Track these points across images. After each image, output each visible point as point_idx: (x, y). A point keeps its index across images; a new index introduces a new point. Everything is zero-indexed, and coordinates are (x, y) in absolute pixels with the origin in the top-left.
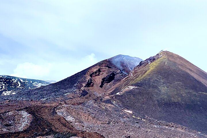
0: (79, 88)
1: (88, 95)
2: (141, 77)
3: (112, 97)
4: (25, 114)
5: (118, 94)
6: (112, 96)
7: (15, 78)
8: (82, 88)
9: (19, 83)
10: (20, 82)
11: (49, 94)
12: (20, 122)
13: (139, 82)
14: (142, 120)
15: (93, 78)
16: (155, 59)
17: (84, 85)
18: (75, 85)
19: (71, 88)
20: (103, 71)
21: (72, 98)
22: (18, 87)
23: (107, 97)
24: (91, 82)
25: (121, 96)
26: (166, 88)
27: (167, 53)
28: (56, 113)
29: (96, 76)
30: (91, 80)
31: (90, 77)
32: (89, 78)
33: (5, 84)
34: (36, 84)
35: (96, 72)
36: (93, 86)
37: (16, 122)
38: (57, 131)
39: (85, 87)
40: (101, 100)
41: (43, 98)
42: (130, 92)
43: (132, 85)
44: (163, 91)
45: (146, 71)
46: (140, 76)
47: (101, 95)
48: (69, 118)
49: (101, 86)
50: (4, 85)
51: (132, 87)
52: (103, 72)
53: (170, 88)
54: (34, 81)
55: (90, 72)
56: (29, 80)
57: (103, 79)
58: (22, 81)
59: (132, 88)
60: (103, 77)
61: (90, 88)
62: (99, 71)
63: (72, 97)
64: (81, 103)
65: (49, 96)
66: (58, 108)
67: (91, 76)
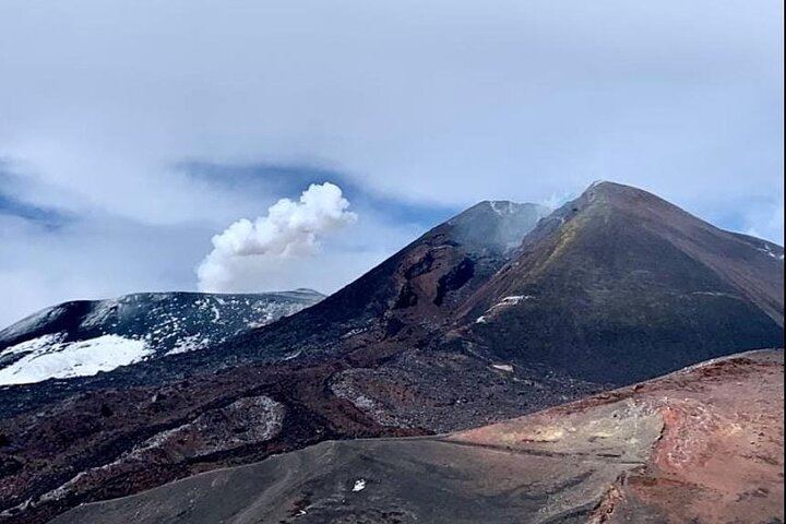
0: (380, 315)
1: (404, 331)
2: (541, 266)
3: (466, 331)
4: (267, 402)
5: (480, 319)
6: (466, 327)
7: (202, 296)
8: (388, 314)
9: (214, 309)
10: (218, 306)
11: (303, 337)
12: (262, 421)
13: (534, 282)
14: (536, 385)
15: (416, 280)
16: (575, 210)
17: (391, 303)
18: (369, 307)
19: (358, 315)
20: (439, 258)
21: (363, 347)
22: (214, 321)
23: (452, 334)
24: (411, 294)
25: (489, 325)
26: (606, 291)
27: (609, 189)
28: (332, 392)
29: (422, 273)
30: (409, 288)
31: (406, 281)
32: (401, 283)
33: (180, 317)
34: (262, 307)
35: (420, 265)
36: (415, 303)
37: (253, 421)
38: (340, 431)
39: (394, 309)
40: (438, 341)
41: (291, 350)
42: (511, 311)
43: (516, 293)
44: (598, 301)
45: (552, 249)
46: (537, 264)
47: (438, 326)
48: (363, 402)
49: (438, 302)
50: (175, 319)
51: (516, 297)
52: (441, 261)
53: (616, 289)
54: (254, 298)
55: (405, 265)
56: (241, 298)
57: (442, 281)
58: (221, 302)
59: (515, 299)
60: (440, 276)
61: (408, 311)
62: (429, 259)
63: (363, 343)
64: (385, 360)
65: (306, 344)
66: (334, 379)
67: (408, 275)
